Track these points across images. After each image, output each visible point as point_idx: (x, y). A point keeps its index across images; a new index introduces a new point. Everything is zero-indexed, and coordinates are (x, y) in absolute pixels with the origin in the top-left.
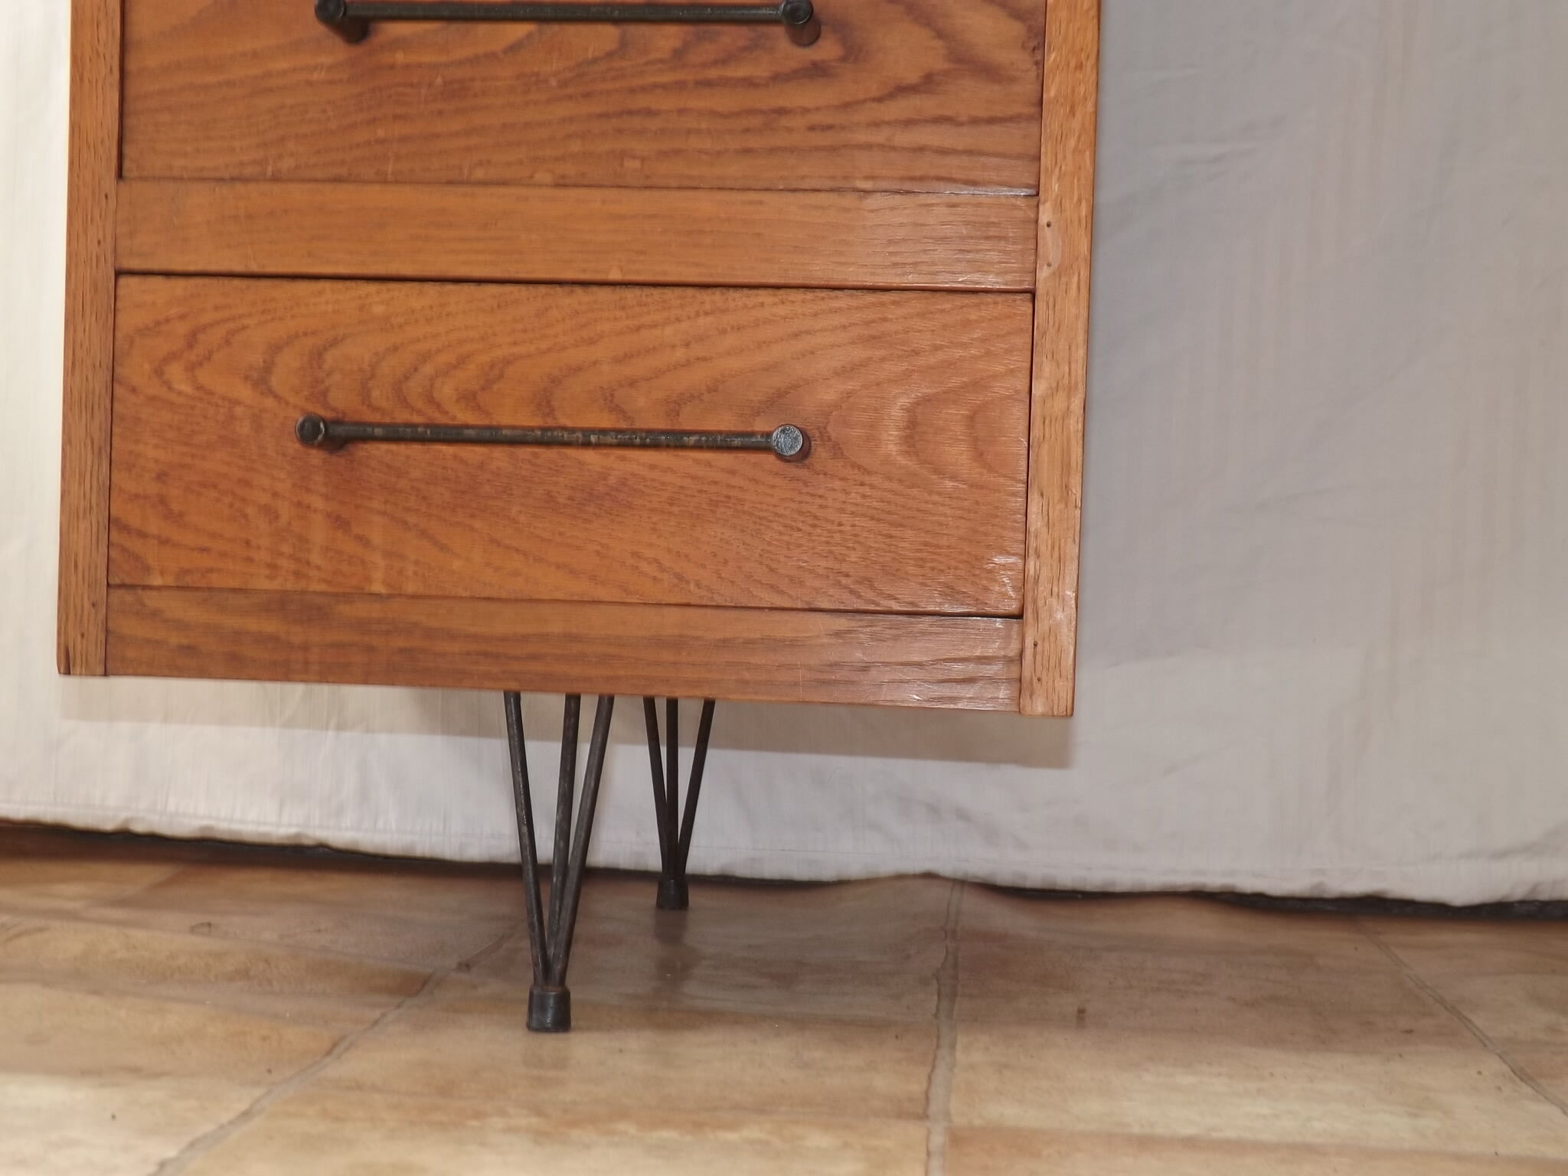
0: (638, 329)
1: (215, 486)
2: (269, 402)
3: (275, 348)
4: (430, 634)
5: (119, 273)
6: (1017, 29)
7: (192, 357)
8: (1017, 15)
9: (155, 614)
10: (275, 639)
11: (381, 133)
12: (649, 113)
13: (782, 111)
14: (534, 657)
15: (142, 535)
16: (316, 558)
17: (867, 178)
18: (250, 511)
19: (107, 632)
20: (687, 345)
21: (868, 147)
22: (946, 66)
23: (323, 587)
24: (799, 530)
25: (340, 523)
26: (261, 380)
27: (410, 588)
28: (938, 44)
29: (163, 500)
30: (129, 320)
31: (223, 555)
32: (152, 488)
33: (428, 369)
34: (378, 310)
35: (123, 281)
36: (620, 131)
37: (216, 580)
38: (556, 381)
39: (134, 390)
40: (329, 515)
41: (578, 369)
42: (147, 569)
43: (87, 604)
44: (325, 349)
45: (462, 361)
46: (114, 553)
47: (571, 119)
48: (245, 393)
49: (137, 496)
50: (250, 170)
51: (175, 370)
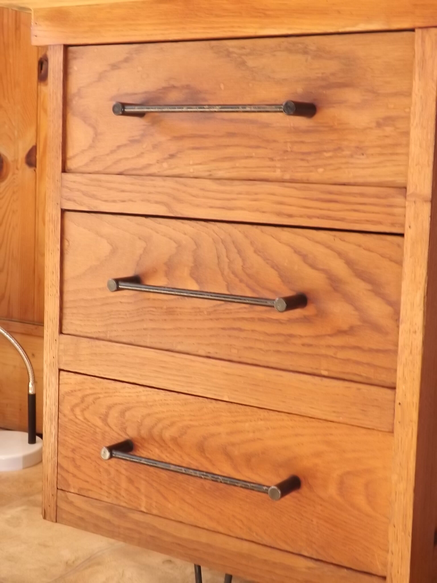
0: (236, 422)
1: (90, 458)
2: (107, 429)
3: (110, 408)
4: (160, 532)
5: (60, 370)
6: (389, 309)
7: (83, 406)
9: (71, 503)
10: (109, 522)
11: (145, 326)
12: (240, 330)
13: (291, 336)
14: (196, 550)
15: (68, 472)
16: (123, 493)
17: (326, 370)
18: (101, 470)
19: (57, 506)
20: (254, 432)
21: (326, 356)
22: (359, 323)
23: (124, 504)
24: (296, 519)
25: (130, 481)
26: (104, 419)
27: (155, 512)
28: (356, 313)
29: (74, 460)
30: (64, 389)
31: (93, 485)
32: (71, 455)
33: (160, 425)
34: (143, 398)
35: (62, 373)
36: (230, 336)
37: (91, 494)
38: (205, 438)
39: (65, 416)
40: (127, 477)
41: (213, 435)
42: (69, 485)
43: (51, 495)
44: (126, 411)
45: (172, 424)
46: (59, 477)
47: (211, 329)
48: (99, 423)
49: (66, 457)
50: (101, 335)
51: (78, 411)
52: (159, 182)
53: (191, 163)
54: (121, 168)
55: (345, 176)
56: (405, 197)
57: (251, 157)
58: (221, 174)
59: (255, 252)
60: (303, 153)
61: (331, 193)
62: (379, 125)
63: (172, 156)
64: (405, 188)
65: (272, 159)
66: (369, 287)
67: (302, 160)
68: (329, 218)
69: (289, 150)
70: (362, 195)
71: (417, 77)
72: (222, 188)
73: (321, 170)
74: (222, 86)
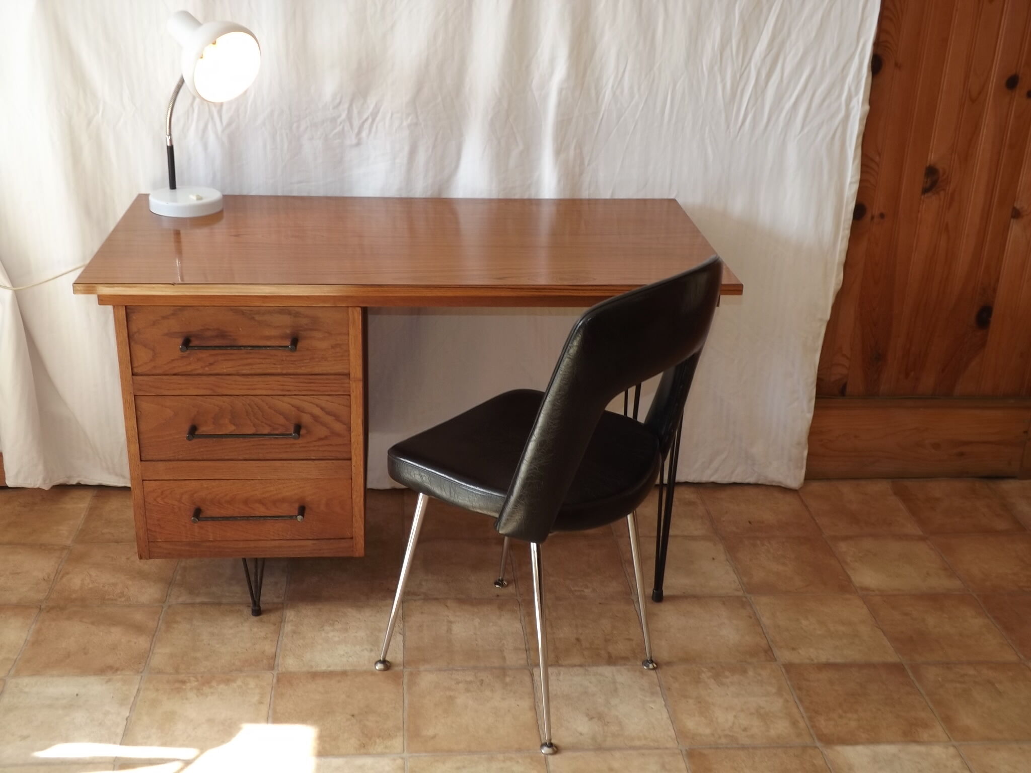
0: (264, 488)
2: (182, 505)
3: (182, 494)
5: (143, 480)
7: (163, 496)
8: (345, 424)
9: (160, 547)
11: (202, 450)
12: (263, 445)
13: (294, 444)
15: (155, 532)
16: (196, 535)
17: (314, 457)
18: (180, 526)
19: (149, 551)
20: (276, 491)
21: (314, 451)
22: (330, 434)
23: (198, 540)
25: (201, 528)
26: (179, 500)
27: (219, 539)
28: (328, 430)
29: (159, 525)
30: (147, 490)
31: (175, 535)
32: (157, 523)
33: (218, 497)
34: (205, 486)
35: (144, 482)
37: (174, 540)
38: (248, 498)
39: (150, 503)
40: (198, 526)
41: (252, 496)
42: (157, 538)
43: (144, 546)
44: (194, 494)
45: (226, 495)
46: (149, 536)
48: (176, 503)
49: (153, 524)
50: (172, 458)
51: (159, 499)
52: (204, 378)
53: (224, 367)
54: (176, 371)
55: (317, 370)
56: (350, 379)
57: (263, 363)
58: (244, 372)
59: (269, 408)
60: (292, 361)
61: (310, 379)
62: (333, 347)
63: (211, 364)
64: (349, 374)
65: (275, 364)
66: (333, 418)
67: (292, 364)
68: (311, 390)
69: (284, 359)
70: (327, 379)
71: (351, 327)
72: (247, 380)
73: (303, 368)
74: (240, 329)
